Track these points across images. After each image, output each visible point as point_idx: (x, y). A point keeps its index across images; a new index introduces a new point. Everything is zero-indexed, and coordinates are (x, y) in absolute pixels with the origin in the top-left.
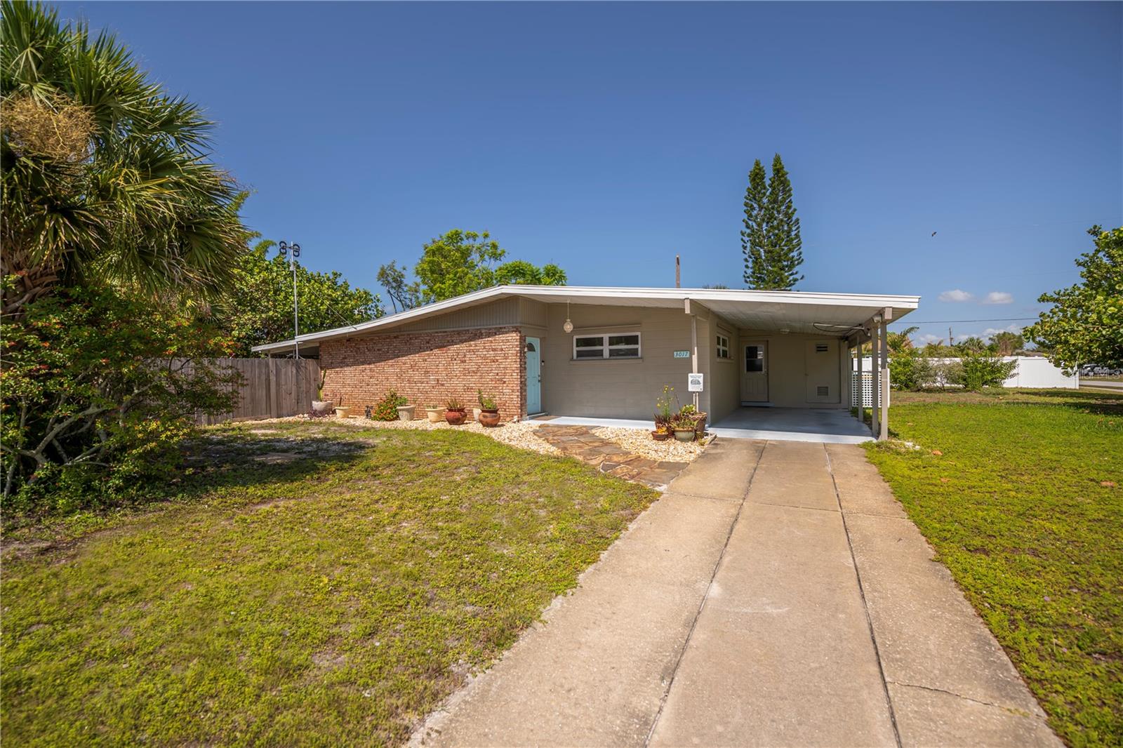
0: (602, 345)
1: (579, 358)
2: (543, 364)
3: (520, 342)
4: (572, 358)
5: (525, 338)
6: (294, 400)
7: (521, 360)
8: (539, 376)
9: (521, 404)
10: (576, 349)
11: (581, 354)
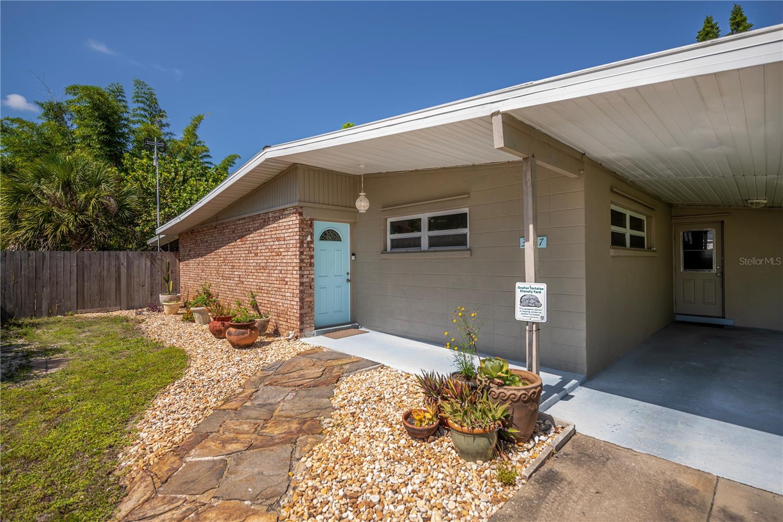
0: (419, 230)
1: (395, 250)
2: (353, 258)
3: (300, 228)
4: (385, 249)
5: (311, 223)
6: (147, 292)
7: (302, 253)
8: (348, 274)
9: (301, 314)
10: (390, 237)
11: (396, 244)
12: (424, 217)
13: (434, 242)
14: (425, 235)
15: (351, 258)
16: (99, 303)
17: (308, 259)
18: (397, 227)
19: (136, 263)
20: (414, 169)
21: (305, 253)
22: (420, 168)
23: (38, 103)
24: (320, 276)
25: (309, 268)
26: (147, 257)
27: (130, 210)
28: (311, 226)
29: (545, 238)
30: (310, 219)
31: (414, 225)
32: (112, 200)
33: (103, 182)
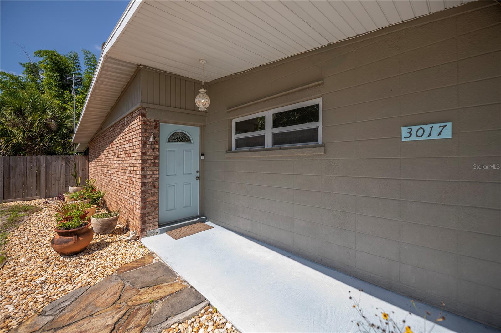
0: (263, 128)
2: (202, 158)
3: (142, 129)
4: (230, 149)
5: (156, 124)
6: (62, 185)
7: (144, 154)
8: (197, 172)
9: (142, 214)
10: (234, 137)
11: (240, 144)
12: (269, 114)
13: (278, 140)
14: (269, 133)
15: (200, 158)
16: (22, 194)
17: (151, 160)
18: (242, 127)
19: (54, 164)
20: (258, 65)
21: (148, 154)
22: (263, 63)
23: (21, 64)
24: (167, 175)
25: (153, 169)
26: (63, 159)
27: (66, 128)
28: (156, 127)
29: (449, 125)
30: (155, 120)
31: (258, 124)
32: (53, 121)
33: (47, 110)
